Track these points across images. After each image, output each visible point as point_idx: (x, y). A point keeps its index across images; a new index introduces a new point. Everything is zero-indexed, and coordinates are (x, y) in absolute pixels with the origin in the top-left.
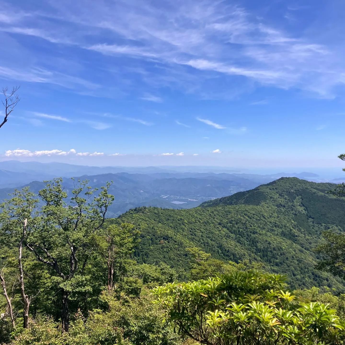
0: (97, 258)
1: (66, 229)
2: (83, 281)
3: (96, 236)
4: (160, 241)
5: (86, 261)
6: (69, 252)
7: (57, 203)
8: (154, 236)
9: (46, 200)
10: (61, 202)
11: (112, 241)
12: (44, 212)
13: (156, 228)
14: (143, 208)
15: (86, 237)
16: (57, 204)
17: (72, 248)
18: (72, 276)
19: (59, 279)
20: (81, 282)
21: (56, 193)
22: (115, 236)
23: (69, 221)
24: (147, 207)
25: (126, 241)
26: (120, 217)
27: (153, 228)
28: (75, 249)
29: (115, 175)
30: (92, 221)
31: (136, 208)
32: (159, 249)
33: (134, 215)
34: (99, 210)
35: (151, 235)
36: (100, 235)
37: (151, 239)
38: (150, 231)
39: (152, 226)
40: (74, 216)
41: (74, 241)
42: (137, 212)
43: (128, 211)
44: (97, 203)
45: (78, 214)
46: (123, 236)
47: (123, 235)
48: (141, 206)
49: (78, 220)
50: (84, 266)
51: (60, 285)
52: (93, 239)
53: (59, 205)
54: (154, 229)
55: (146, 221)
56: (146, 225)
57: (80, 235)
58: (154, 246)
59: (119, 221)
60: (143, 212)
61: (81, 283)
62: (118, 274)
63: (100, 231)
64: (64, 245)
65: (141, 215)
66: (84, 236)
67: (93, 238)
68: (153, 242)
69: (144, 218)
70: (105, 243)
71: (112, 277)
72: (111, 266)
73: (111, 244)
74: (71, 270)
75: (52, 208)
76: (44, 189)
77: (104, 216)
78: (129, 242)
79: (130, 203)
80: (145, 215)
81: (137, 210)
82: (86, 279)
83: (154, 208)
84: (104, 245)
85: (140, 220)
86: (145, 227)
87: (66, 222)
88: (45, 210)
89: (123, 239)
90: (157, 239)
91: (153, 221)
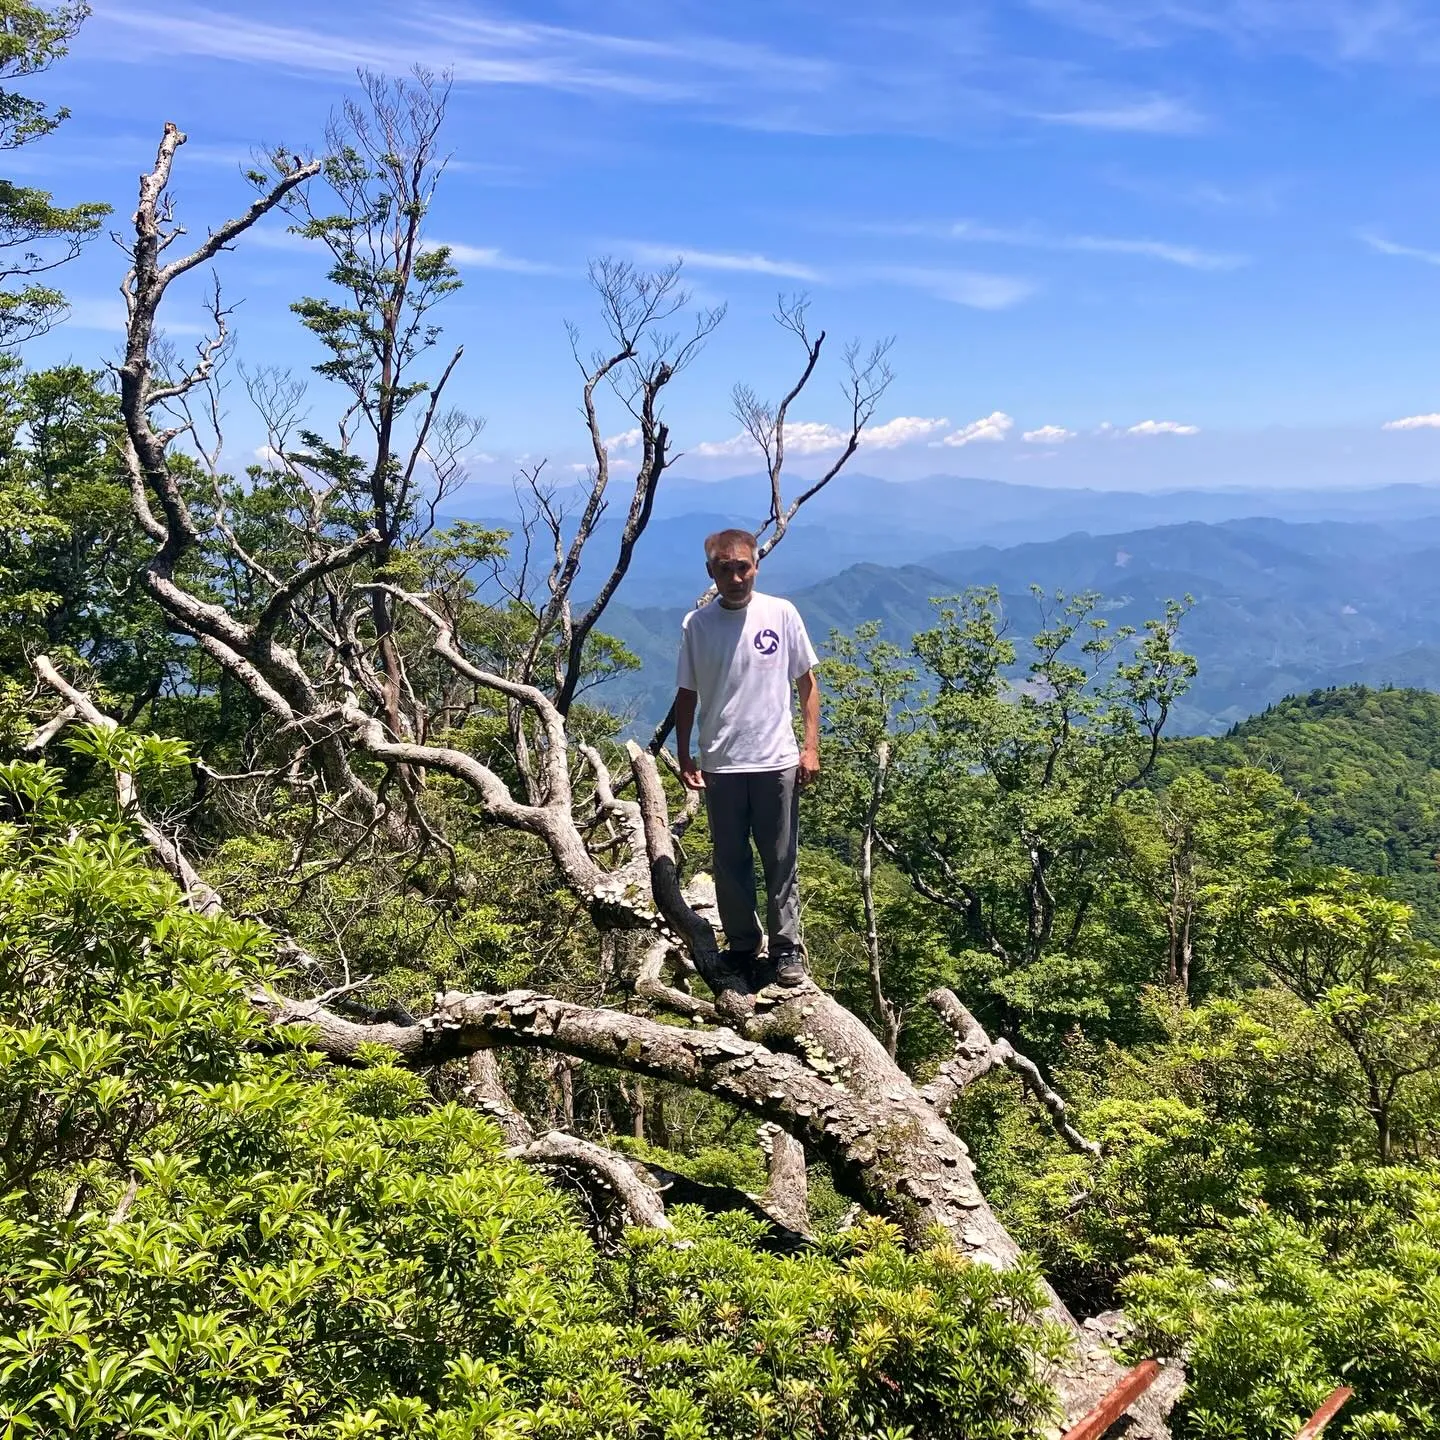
0: (1126, 900)
1: (1010, 782)
2: (1076, 977)
3: (1126, 815)
4: (1432, 858)
5: (1084, 907)
6: (1022, 870)
7: (979, 685)
8: (1404, 829)
9: (941, 673)
10: (992, 680)
11: (1189, 837)
12: (935, 717)
13: (1415, 793)
14: (1353, 694)
15: (1084, 816)
16: (980, 687)
17: (1034, 855)
18: (1036, 958)
19: (988, 960)
20: (1066, 980)
21: (977, 647)
22: (1201, 821)
23: (1023, 755)
24: (1370, 688)
25: (1243, 841)
26: (1235, 732)
27: (1399, 792)
28: (1045, 857)
29: (1218, 531)
30: (1106, 757)
31: (1317, 693)
32: (1429, 894)
33: (1305, 726)
34: (1135, 714)
35: (1386, 823)
36: (1139, 811)
37: (1390, 844)
38: (1386, 805)
39: (1395, 781)
40: (1040, 734)
41: (1043, 827)
42: (1322, 714)
43: (1276, 703)
44: (1128, 685)
45: (1055, 725)
46: (1232, 820)
47: (1233, 815)
48: (1344, 686)
49: (1056, 752)
50: (1076, 926)
51: (992, 984)
52: (1112, 824)
53: (984, 692)
54: (1407, 798)
55: (1363, 754)
56: (1366, 775)
57: (1065, 807)
58: (1401, 879)
59: (1231, 753)
60: (1350, 715)
61: (1066, 986)
62: (1209, 964)
63: (1141, 797)
64: (1006, 842)
65: (1342, 727)
66: (1076, 813)
67: (1112, 820)
68: (1397, 857)
69: (1355, 742)
70: (1161, 845)
71: (1185, 974)
72: (1182, 933)
73: (1184, 849)
74: (1030, 933)
75: (963, 703)
76: (934, 632)
77: (1155, 736)
78: (1260, 846)
79: (1289, 669)
80: (1359, 725)
81: (1320, 704)
82: (1084, 969)
83: (1411, 692)
84: (1156, 851)
85: (1337, 751)
86: (1359, 787)
87: (1013, 756)
88: (939, 711)
89: (1233, 834)
90: (1417, 846)
91: (1401, 760)
